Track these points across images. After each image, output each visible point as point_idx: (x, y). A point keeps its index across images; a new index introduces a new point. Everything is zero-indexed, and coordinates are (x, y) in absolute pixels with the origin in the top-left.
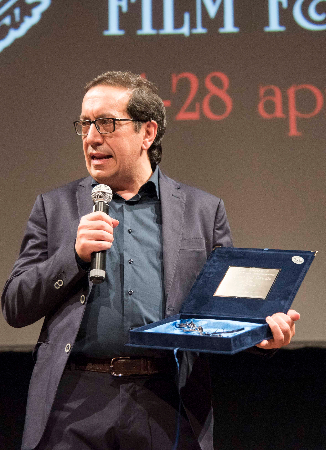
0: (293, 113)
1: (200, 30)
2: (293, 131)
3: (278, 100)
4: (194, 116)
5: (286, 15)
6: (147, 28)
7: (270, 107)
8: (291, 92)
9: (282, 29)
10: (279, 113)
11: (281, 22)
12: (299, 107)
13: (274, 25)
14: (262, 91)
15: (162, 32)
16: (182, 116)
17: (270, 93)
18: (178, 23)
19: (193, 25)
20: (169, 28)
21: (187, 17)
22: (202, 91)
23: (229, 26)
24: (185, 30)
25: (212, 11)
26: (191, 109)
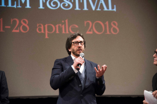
0: (47, 32)
1: (19, 7)
2: (47, 37)
3: (42, 28)
4: (18, 31)
5: (44, 4)
6: (3, 5)
7: (40, 30)
8: (46, 26)
9: (43, 8)
10: (43, 32)
11: (43, 6)
12: (48, 30)
13: (41, 7)
14: (38, 25)
15: (8, 6)
16: (14, 31)
17: (40, 26)
19: (17, 5)
20: (10, 5)
21: (15, 2)
22: (20, 24)
23: (28, 6)
24: (15, 6)
25: (23, 1)
26: (17, 29)
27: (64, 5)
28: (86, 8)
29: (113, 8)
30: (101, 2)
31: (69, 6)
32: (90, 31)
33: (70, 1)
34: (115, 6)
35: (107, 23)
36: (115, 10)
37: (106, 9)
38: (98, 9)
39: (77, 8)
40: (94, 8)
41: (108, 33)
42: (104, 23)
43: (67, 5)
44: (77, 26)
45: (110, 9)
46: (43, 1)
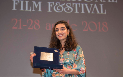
1: (33, 10)
3: (50, 26)
4: (32, 29)
5: (52, 9)
6: (22, 9)
9: (51, 11)
10: (50, 29)
13: (49, 11)
15: (25, 10)
16: (29, 28)
17: (48, 25)
18: (29, 9)
19: (32, 9)
20: (27, 9)
21: (31, 7)
22: (34, 23)
23: (40, 10)
25: (36, 6)
26: (31, 27)
27: (66, 9)
28: (83, 12)
30: (95, 7)
32: (86, 29)
33: (72, 6)
34: (105, 10)
35: (99, 23)
36: (105, 13)
37: (98, 12)
38: (93, 13)
39: (77, 12)
40: (89, 12)
41: (100, 31)
42: (97, 23)
43: (69, 9)
44: (76, 25)
45: (102, 12)
46: (51, 6)
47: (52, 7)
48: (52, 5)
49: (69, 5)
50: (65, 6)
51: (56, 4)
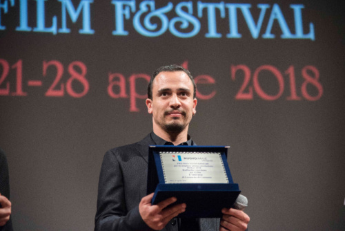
0: (133, 94)
1: (65, 30)
2: (133, 108)
3: (122, 84)
4: (60, 93)
5: (128, 24)
6: (24, 26)
7: (116, 89)
8: (132, 79)
9: (126, 34)
10: (123, 94)
12: (138, 90)
13: (120, 30)
14: (111, 77)
15: (36, 30)
16: (51, 93)
17: (117, 79)
18: (48, 24)
19: (59, 26)
20: (41, 27)
21: (55, 20)
22: (66, 75)
23: (87, 29)
24: (53, 30)
25: (74, 16)
26: (58, 88)
27: (177, 26)
28: (234, 33)
29: (306, 31)
30: (276, 14)
31: (191, 27)
32: (246, 91)
33: (195, 14)
34: (312, 27)
35: (291, 71)
36: (311, 36)
37: (287, 34)
38: (268, 35)
39: (213, 33)
40: (255, 32)
41: (294, 96)
42: (283, 69)
43: (185, 25)
44: (211, 80)
45: (299, 34)
46: (124, 16)
47: (128, 16)
48: (127, 12)
49: (185, 9)
50: (171, 15)
51: (143, 8)
